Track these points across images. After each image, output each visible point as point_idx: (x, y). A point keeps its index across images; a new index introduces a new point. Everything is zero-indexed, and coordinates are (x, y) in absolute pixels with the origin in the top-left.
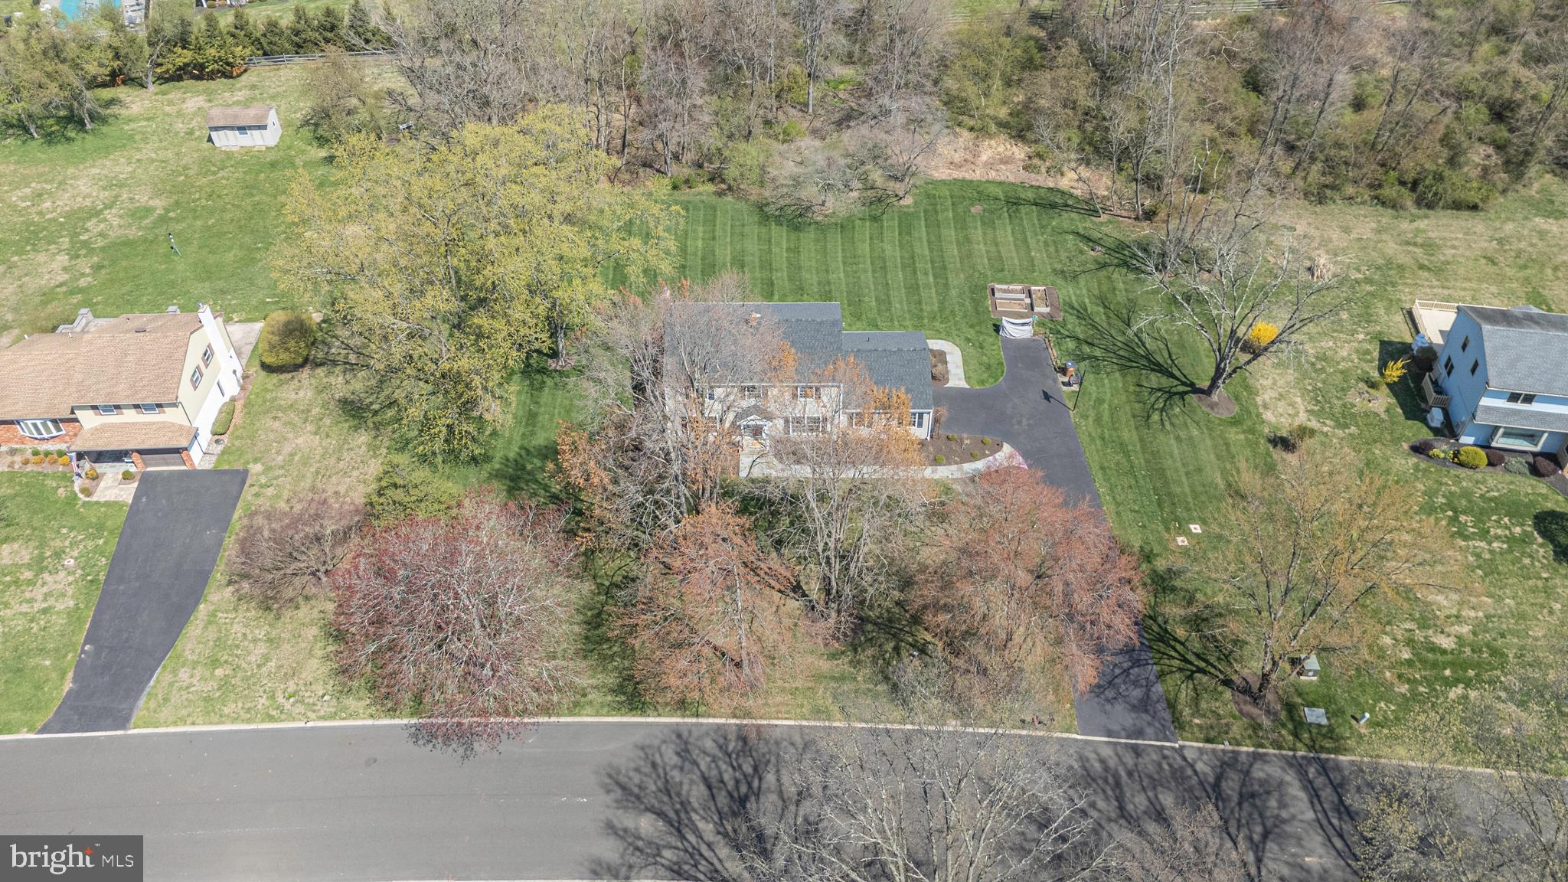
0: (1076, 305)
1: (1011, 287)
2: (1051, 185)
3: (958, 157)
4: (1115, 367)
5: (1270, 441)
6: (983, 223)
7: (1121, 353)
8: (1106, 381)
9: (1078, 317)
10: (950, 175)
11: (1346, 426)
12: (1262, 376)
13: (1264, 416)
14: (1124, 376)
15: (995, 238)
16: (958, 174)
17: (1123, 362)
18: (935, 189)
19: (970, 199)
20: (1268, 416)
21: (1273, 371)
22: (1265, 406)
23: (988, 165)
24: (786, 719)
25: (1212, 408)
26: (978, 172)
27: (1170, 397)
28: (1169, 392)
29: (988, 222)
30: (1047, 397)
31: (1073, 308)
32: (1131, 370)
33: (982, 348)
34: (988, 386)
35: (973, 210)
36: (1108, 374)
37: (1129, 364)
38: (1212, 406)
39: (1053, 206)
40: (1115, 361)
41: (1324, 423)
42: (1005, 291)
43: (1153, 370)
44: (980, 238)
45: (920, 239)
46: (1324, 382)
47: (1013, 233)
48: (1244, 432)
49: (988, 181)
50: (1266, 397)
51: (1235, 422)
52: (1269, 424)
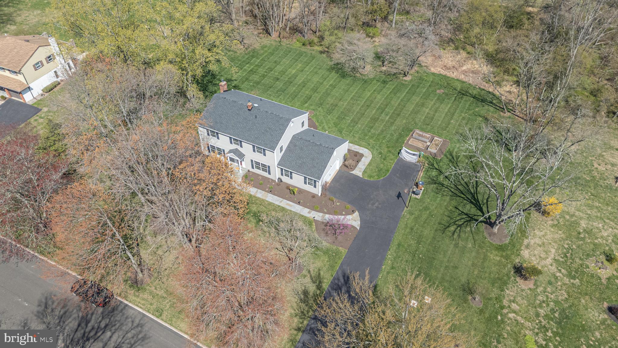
0: (454, 154)
1: (424, 134)
2: (491, 90)
3: (450, 64)
4: (450, 193)
5: (515, 268)
6: (438, 99)
7: (460, 187)
8: (439, 199)
9: (450, 161)
10: (440, 71)
11: (574, 278)
12: (539, 229)
13: (522, 252)
14: (451, 200)
15: (438, 108)
16: (443, 72)
17: (457, 192)
18: (426, 76)
19: (441, 85)
20: (525, 253)
21: (550, 228)
22: (527, 247)
23: (465, 72)
24: (141, 308)
25: (490, 236)
26: (455, 74)
27: (470, 221)
28: (471, 218)
29: (441, 99)
30: (399, 196)
31: (451, 155)
32: (458, 198)
33: (384, 159)
34: (372, 179)
35: (438, 91)
36: (443, 195)
37: (459, 194)
38: (491, 234)
39: (483, 101)
40: (452, 190)
41: (560, 271)
42: (420, 135)
43: (471, 202)
44: (430, 106)
45: (399, 97)
46: (578, 247)
47: (450, 108)
48: (502, 256)
49: (458, 80)
50: (532, 242)
51: (501, 248)
52: (522, 257)
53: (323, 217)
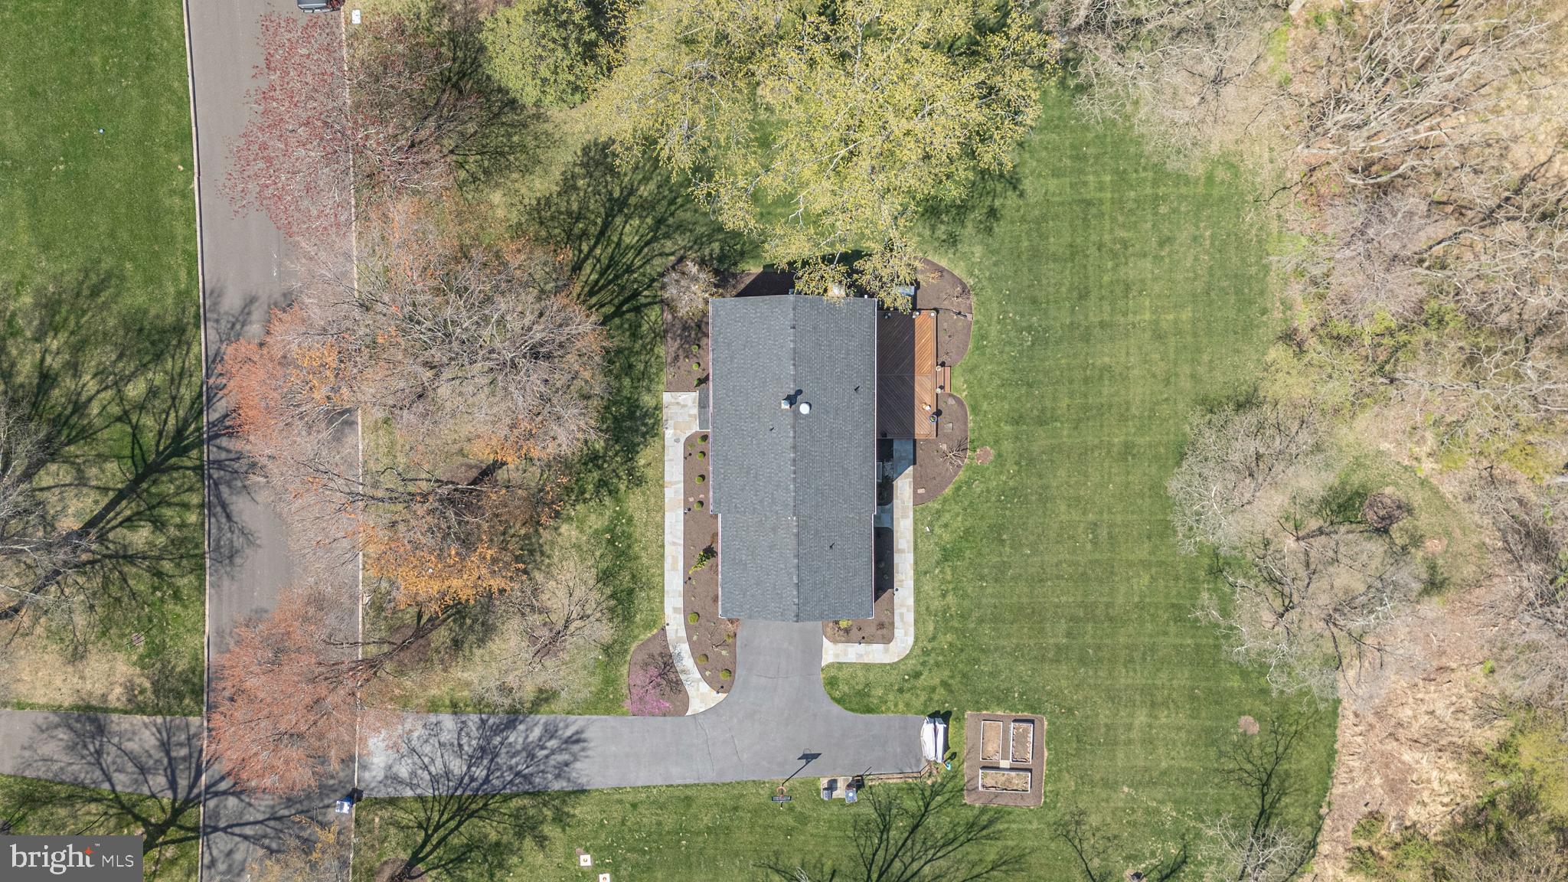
0: (998, 827)
2: (1324, 847)
4: (868, 851)
6: (1208, 730)
7: (898, 864)
8: (839, 834)
9: (971, 825)
14: (849, 858)
17: (879, 862)
29: (1209, 737)
30: (809, 757)
31: (991, 822)
32: (862, 869)
33: (900, 690)
35: (1246, 719)
36: (854, 839)
37: (875, 868)
40: (881, 852)
44: (1163, 721)
53: (679, 640)
